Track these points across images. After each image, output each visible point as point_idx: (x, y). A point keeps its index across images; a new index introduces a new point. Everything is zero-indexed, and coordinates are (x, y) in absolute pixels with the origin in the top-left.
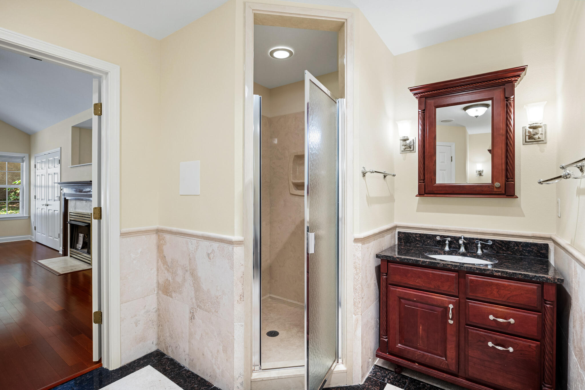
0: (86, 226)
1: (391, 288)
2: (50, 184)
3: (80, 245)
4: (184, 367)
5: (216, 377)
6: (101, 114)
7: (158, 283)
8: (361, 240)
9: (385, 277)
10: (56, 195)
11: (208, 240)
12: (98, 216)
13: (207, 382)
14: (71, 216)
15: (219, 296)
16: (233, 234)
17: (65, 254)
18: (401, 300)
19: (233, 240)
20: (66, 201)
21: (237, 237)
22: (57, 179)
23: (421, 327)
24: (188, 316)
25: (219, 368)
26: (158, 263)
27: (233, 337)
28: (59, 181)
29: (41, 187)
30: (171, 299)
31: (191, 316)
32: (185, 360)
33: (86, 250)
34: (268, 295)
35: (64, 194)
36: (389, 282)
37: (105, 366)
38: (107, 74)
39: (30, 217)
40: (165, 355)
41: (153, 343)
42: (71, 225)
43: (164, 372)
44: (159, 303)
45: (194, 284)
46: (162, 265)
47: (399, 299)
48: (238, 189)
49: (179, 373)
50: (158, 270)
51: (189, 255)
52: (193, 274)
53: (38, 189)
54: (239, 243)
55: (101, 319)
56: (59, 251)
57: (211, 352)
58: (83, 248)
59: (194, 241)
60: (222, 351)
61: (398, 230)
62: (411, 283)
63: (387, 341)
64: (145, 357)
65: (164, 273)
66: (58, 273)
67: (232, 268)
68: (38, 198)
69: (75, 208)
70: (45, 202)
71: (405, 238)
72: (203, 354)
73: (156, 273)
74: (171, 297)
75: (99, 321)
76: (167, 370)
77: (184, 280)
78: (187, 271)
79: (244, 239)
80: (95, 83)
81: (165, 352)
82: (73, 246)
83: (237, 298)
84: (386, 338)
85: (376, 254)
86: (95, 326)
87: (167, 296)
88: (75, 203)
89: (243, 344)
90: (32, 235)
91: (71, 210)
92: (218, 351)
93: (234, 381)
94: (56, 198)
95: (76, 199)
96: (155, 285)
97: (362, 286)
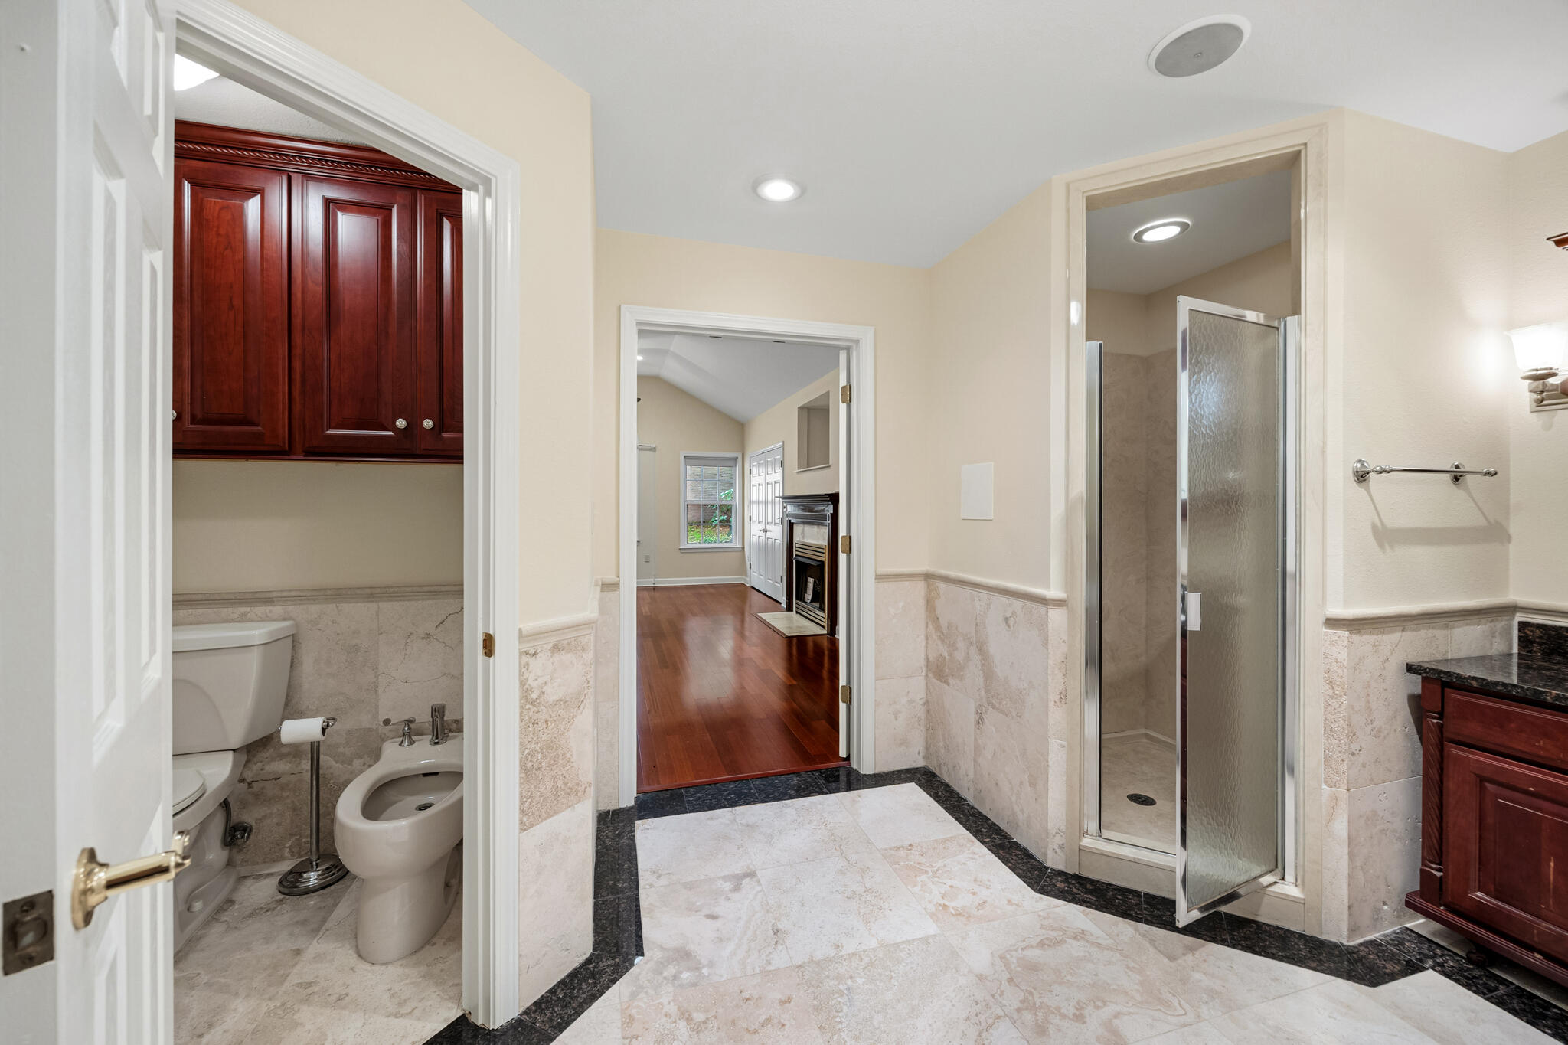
0: (818, 566)
1: (1454, 751)
2: (770, 499)
3: (809, 596)
4: (966, 801)
5: (1018, 826)
6: (850, 401)
7: (927, 659)
8: (1348, 623)
9: (1435, 721)
10: (777, 517)
11: (1007, 595)
12: (847, 549)
13: (1003, 831)
14: (797, 549)
15: (1025, 689)
16: (1048, 587)
17: (789, 608)
18: (1486, 787)
19: (1047, 597)
20: (791, 526)
21: (1054, 592)
22: (779, 492)
23: (1552, 864)
24: (972, 717)
25: (1022, 811)
26: (927, 627)
27: (1047, 761)
28: (781, 495)
29: (757, 502)
30: (947, 687)
31: (977, 718)
32: (968, 789)
33: (818, 605)
34: (1143, 731)
35: (789, 515)
36: (1446, 734)
37: (855, 766)
38: (857, 342)
39: (743, 548)
40: (937, 776)
41: (919, 753)
42: (797, 562)
43: (936, 797)
44: (928, 692)
45: (983, 665)
46: (933, 631)
47: (1481, 781)
48: (1057, 510)
49: (959, 806)
50: (927, 639)
51: (976, 619)
52: (982, 649)
53: (754, 506)
54: (1059, 603)
55: (850, 698)
56: (781, 603)
57: (1011, 783)
58: (813, 600)
59: (984, 595)
60: (1028, 784)
61: (1520, 617)
62: (1519, 745)
63: (1441, 877)
64: (908, 771)
65: (937, 645)
66: (784, 634)
67: (1045, 643)
68: (754, 519)
69: (803, 538)
70: (762, 527)
71: (1544, 641)
72: (997, 784)
73: (924, 643)
74: (948, 684)
75: (849, 701)
76: (940, 796)
77: (968, 658)
78: (971, 643)
79: (1068, 596)
80: (843, 356)
81: (937, 772)
82: (800, 597)
83: (1053, 697)
84: (1439, 870)
85: (1407, 664)
86: (842, 706)
87: (941, 681)
88: (803, 529)
89: (1065, 778)
90: (746, 576)
91: (797, 538)
92: (1021, 783)
93: (1047, 837)
94: (777, 521)
95: (804, 523)
96: (923, 662)
97: (1349, 725)
